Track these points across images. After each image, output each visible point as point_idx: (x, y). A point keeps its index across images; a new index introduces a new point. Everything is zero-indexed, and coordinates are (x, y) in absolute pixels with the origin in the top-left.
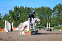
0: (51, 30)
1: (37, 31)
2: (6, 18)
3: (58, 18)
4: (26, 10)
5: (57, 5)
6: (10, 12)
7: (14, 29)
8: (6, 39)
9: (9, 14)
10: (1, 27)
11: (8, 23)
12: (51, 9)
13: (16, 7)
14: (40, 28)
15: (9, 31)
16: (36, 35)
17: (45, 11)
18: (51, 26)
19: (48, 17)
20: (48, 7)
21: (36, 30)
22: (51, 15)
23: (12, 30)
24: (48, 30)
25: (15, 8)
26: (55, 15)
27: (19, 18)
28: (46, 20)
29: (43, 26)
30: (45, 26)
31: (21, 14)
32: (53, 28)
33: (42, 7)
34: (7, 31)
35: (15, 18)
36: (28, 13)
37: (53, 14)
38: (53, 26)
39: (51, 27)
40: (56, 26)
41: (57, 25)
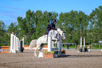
0: (86, 50)
1: (64, 52)
2: (13, 29)
3: (97, 29)
4: (45, 17)
5: (96, 9)
6: (20, 19)
7: (25, 48)
8: (13, 64)
9: (17, 24)
10: (5, 45)
11: (17, 38)
12: (86, 15)
13: (30, 11)
14: (68, 46)
15: (17, 52)
16: (62, 59)
17: (77, 18)
18: (87, 42)
19: (82, 28)
20: (82, 12)
21: (62, 50)
22: (87, 25)
23: (22, 50)
24: (82, 49)
25: (27, 13)
26: (94, 26)
27: (33, 31)
28: (79, 34)
29: (73, 44)
30: (77, 43)
31: (37, 23)
32: (90, 47)
33: (72, 12)
34: (15, 52)
35: (27, 30)
36: (49, 22)
37: (90, 22)
38: (91, 43)
39: (86, 44)
40: (95, 44)
41: (97, 42)
